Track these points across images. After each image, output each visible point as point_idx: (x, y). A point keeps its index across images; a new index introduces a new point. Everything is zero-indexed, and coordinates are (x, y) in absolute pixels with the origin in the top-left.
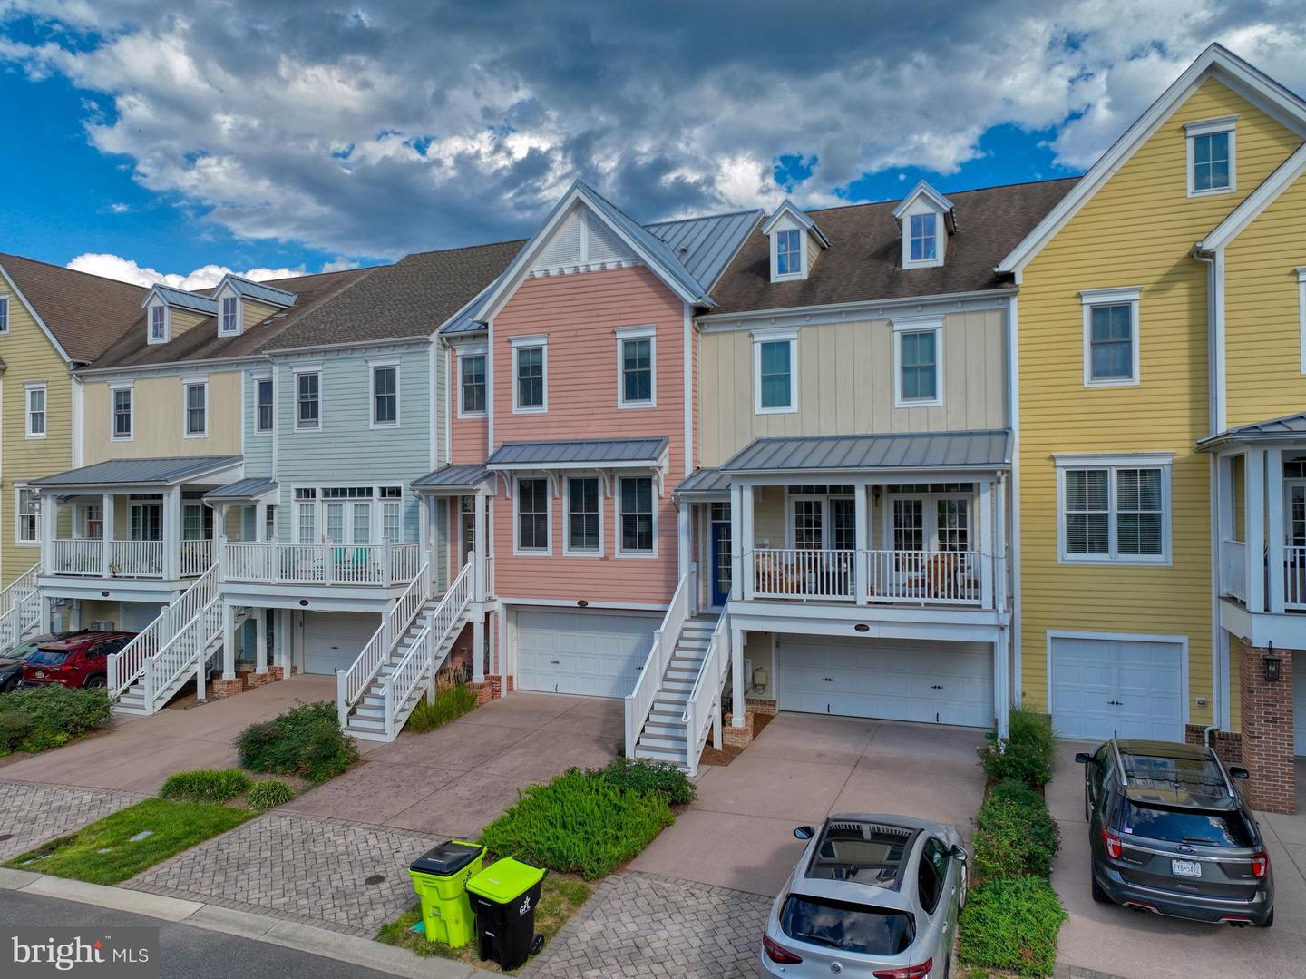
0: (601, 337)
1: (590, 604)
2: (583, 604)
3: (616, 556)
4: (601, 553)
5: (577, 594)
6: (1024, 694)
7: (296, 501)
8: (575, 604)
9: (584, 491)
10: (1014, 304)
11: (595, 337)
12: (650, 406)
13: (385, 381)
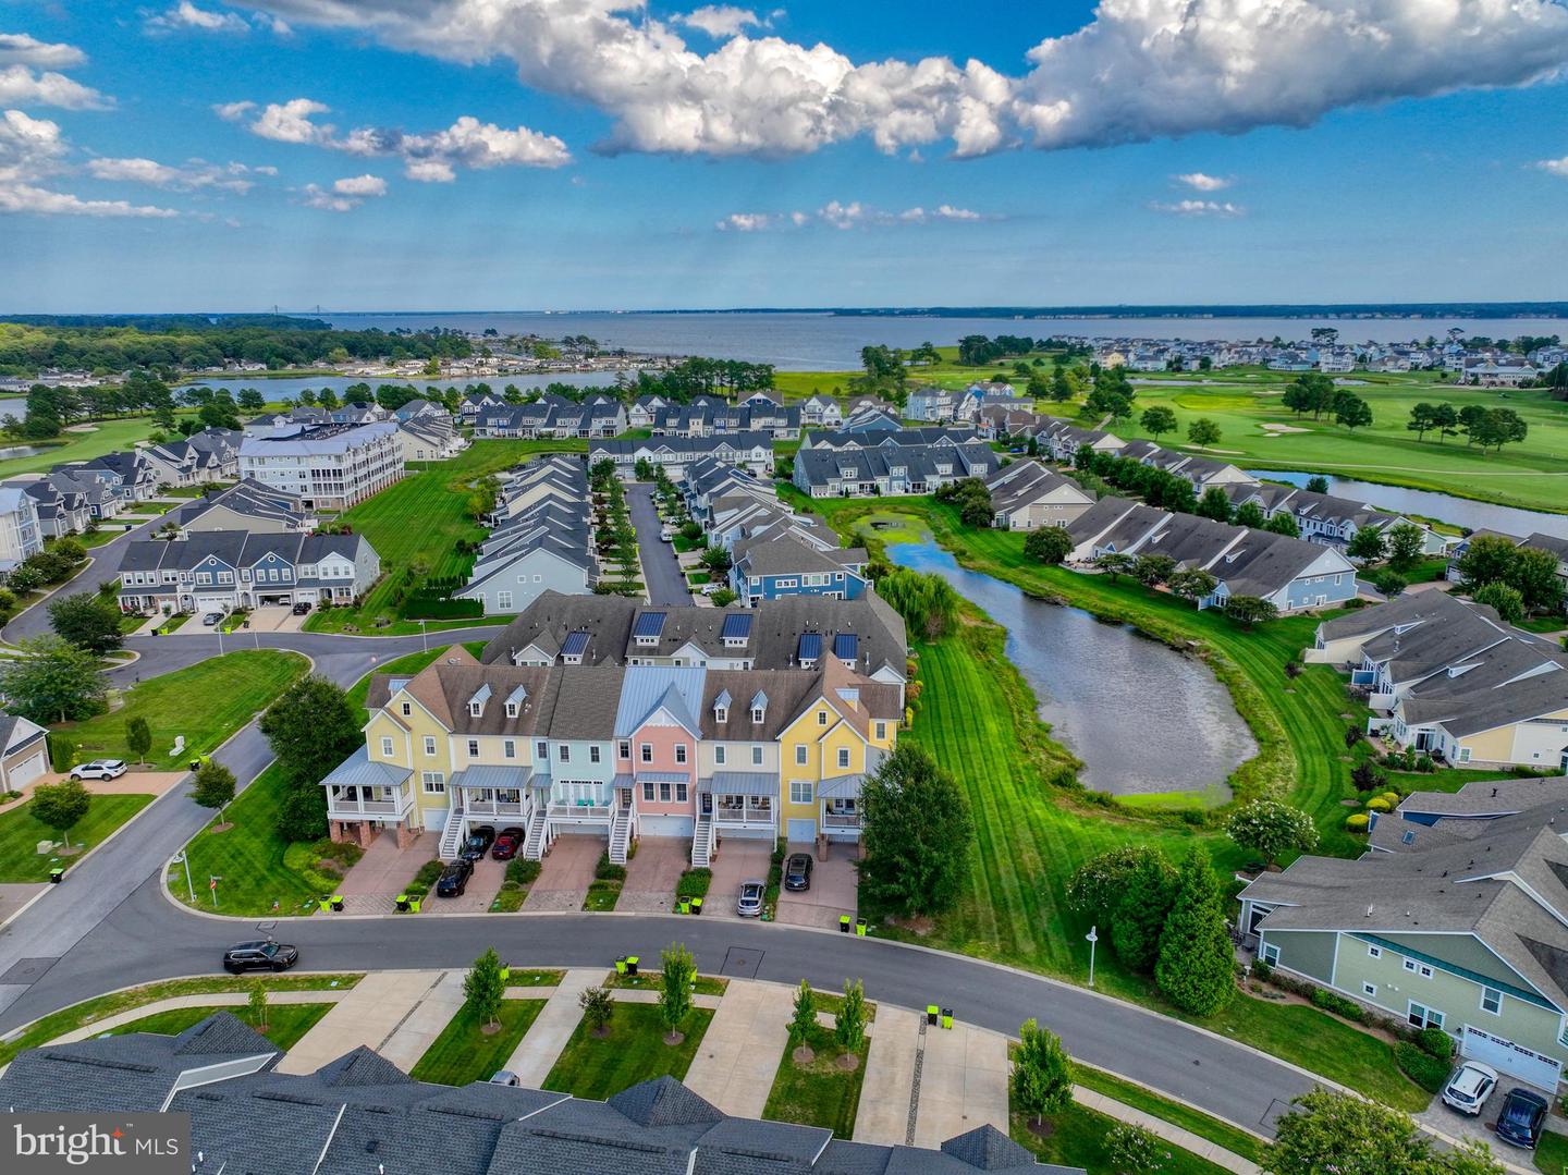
2: (666, 815)
3: (676, 802)
4: (671, 802)
5: (664, 812)
7: (561, 784)
8: (663, 815)
9: (665, 787)
10: (780, 745)
11: (668, 744)
12: (685, 764)
13: (595, 751)
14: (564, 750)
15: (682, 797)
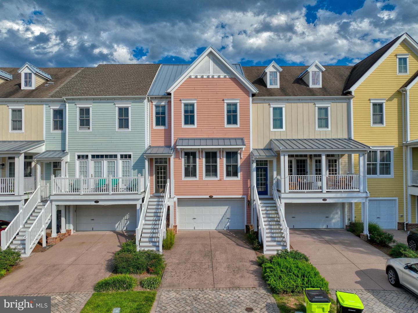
0: (218, 101)
1: (214, 197)
2: (211, 197)
3: (224, 179)
4: (218, 178)
5: (208, 193)
6: (355, 217)
7: (78, 160)
8: (208, 197)
9: (211, 156)
10: (352, 101)
11: (216, 101)
12: (237, 127)
13: (124, 113)
14: (85, 112)
15: (232, 171)
